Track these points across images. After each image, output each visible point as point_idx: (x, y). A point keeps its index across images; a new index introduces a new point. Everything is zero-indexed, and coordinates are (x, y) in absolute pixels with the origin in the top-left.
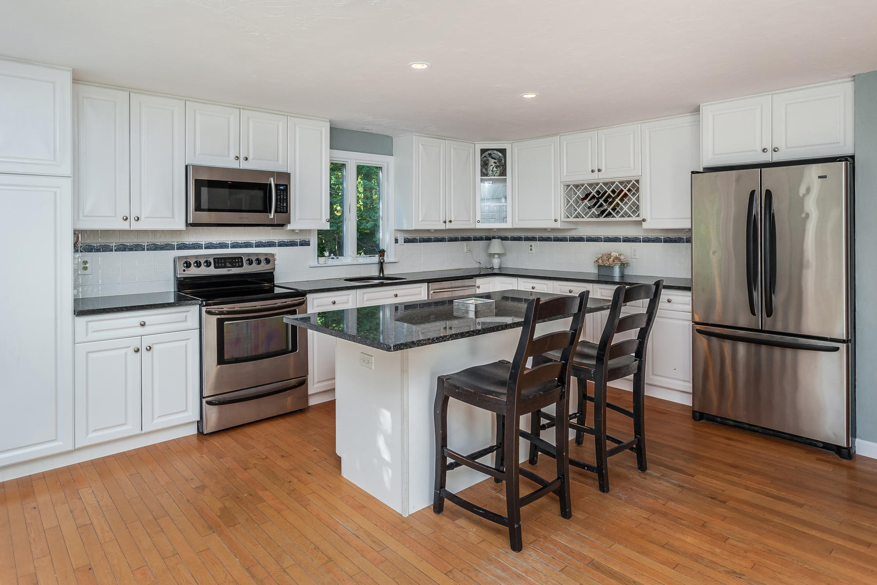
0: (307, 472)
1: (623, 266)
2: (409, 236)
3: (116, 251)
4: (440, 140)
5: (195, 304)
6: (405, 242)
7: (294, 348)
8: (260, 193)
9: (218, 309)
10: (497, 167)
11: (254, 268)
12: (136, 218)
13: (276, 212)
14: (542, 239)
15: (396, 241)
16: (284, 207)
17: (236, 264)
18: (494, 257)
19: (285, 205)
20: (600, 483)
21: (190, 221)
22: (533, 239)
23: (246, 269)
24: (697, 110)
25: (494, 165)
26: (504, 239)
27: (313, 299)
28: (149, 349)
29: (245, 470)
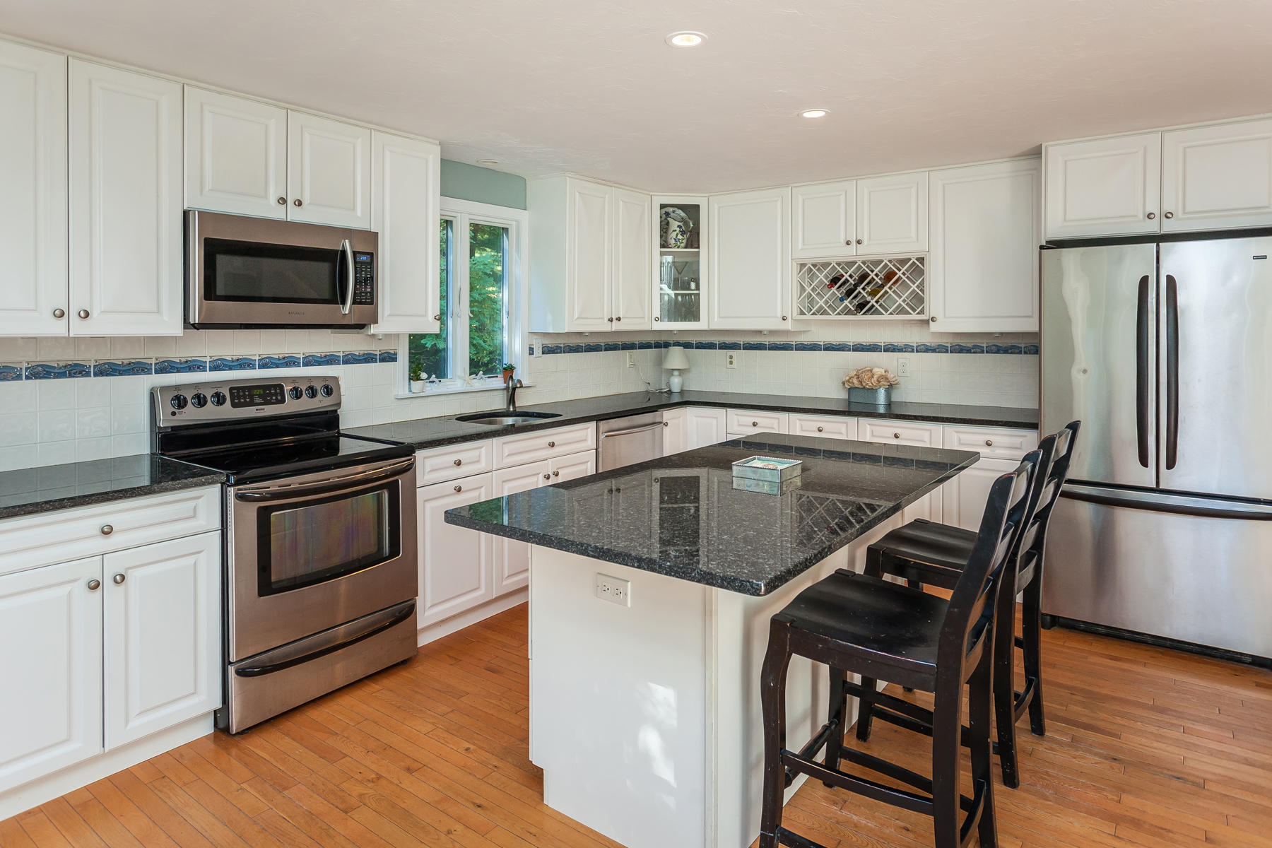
0: (474, 803)
1: (891, 387)
2: (549, 342)
3: (27, 378)
4: (605, 187)
5: (214, 483)
6: (543, 353)
7: (394, 551)
8: (324, 268)
9: (258, 488)
10: (683, 233)
11: (305, 405)
12: (82, 314)
13: (354, 302)
14: (749, 347)
15: (531, 351)
16: (366, 293)
17: (271, 399)
18: (672, 375)
19: (369, 290)
20: (1004, 772)
21: (195, 320)
22: (734, 346)
23: (290, 406)
24: (1036, 153)
25: (678, 229)
26: (687, 346)
27: (425, 458)
28: (120, 579)
29: (346, 812)
